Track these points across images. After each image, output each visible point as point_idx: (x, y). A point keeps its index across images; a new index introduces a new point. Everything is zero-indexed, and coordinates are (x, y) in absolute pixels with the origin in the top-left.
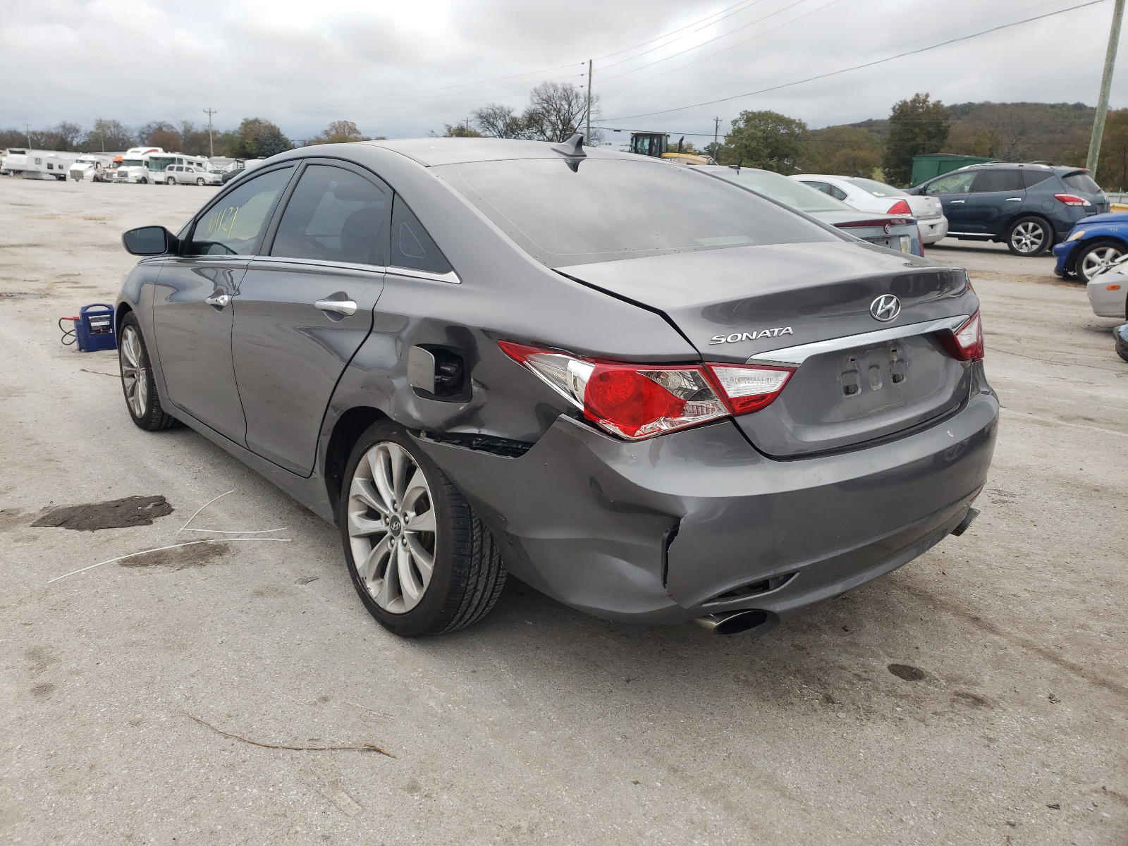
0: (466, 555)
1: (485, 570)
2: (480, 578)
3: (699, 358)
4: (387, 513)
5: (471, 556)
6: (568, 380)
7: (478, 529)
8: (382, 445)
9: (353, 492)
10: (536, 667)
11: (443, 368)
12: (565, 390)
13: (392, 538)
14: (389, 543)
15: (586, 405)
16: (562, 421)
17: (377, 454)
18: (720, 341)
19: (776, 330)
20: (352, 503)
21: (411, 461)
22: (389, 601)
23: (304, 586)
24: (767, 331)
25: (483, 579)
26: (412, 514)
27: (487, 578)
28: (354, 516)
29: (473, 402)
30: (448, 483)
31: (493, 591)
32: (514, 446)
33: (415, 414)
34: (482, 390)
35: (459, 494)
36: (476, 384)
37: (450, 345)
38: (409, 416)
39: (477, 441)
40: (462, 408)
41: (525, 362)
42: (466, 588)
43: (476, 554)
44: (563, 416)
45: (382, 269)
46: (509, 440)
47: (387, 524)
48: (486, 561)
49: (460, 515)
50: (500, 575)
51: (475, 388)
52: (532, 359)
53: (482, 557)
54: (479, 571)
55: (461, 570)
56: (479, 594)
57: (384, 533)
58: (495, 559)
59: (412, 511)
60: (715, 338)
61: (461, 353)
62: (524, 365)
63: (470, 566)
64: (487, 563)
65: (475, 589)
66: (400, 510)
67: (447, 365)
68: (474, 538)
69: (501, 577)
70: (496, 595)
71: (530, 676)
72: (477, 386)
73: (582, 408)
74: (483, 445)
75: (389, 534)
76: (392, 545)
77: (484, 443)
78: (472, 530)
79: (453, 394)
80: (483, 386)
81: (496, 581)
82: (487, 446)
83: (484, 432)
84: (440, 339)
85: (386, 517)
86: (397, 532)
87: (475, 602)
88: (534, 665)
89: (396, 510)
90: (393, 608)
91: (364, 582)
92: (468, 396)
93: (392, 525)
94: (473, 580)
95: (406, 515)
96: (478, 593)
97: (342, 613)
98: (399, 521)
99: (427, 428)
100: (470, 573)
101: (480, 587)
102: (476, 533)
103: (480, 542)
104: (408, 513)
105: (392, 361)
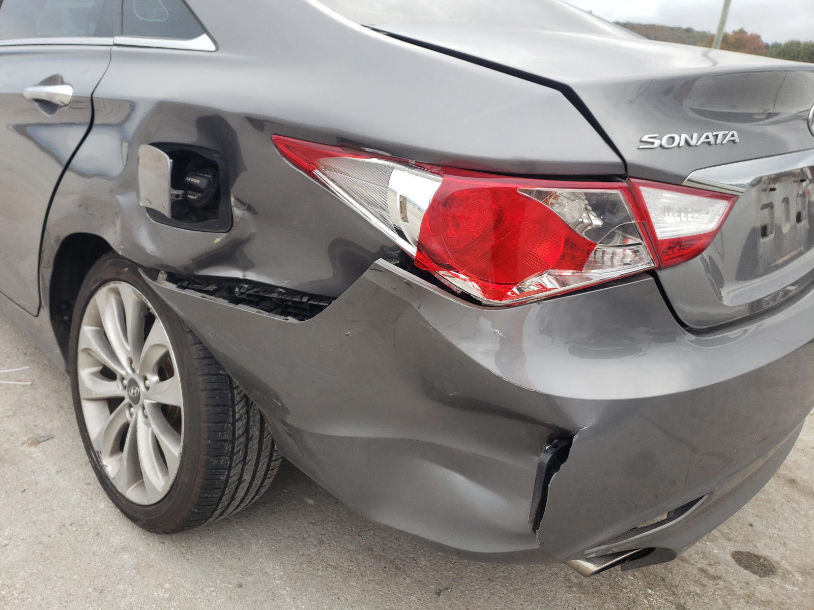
0: (225, 441)
1: (252, 456)
2: (246, 467)
3: (622, 172)
4: (123, 373)
5: (233, 441)
6: (389, 203)
7: (242, 404)
8: (112, 285)
9: (82, 345)
10: (320, 573)
11: (190, 179)
12: (385, 221)
13: (130, 406)
14: (127, 413)
15: (420, 246)
16: (380, 270)
17: (107, 297)
18: (653, 143)
19: (720, 134)
20: (82, 358)
21: (149, 309)
22: (129, 486)
23: (33, 449)
24: (710, 135)
25: (250, 467)
26: (155, 378)
27: (257, 464)
28: (86, 373)
29: (235, 233)
30: (197, 341)
31: (265, 477)
32: (297, 299)
33: (149, 246)
34: (247, 215)
35: (212, 357)
36: (238, 204)
37: (199, 144)
38: (141, 250)
39: (241, 288)
40: (218, 240)
41: (317, 172)
42: (227, 480)
43: (240, 437)
44: (381, 262)
45: (109, 41)
46: (289, 291)
47: (125, 387)
48: (255, 444)
49: (215, 386)
50: (274, 458)
51: (237, 212)
52: (327, 167)
53: (248, 440)
54: (244, 459)
55: (220, 460)
56: (245, 485)
57: (122, 399)
58: (267, 441)
59: (153, 373)
60: (645, 138)
61: (215, 157)
62: (315, 177)
63: (232, 454)
64: (256, 446)
65: (240, 481)
66: (138, 371)
67: (195, 176)
68: (237, 416)
69: (275, 460)
70: (268, 482)
71: (314, 590)
72: (238, 208)
73: (412, 250)
74: (249, 295)
75: (127, 401)
76: (131, 415)
77: (251, 292)
78: (233, 406)
79: (205, 220)
80: (250, 209)
81: (269, 465)
82: (257, 296)
83: (252, 276)
84: (187, 136)
85: (123, 379)
86: (136, 399)
87: (241, 494)
88: (318, 570)
89: (133, 370)
90: (133, 494)
91: (99, 456)
92: (228, 223)
93: (129, 391)
94: (235, 471)
95: (145, 379)
96: (244, 483)
97: (75, 491)
98: (138, 386)
99: (167, 267)
100: (231, 461)
101: (247, 477)
102: (240, 409)
103: (245, 421)
104: (149, 376)
105: (116, 167)
